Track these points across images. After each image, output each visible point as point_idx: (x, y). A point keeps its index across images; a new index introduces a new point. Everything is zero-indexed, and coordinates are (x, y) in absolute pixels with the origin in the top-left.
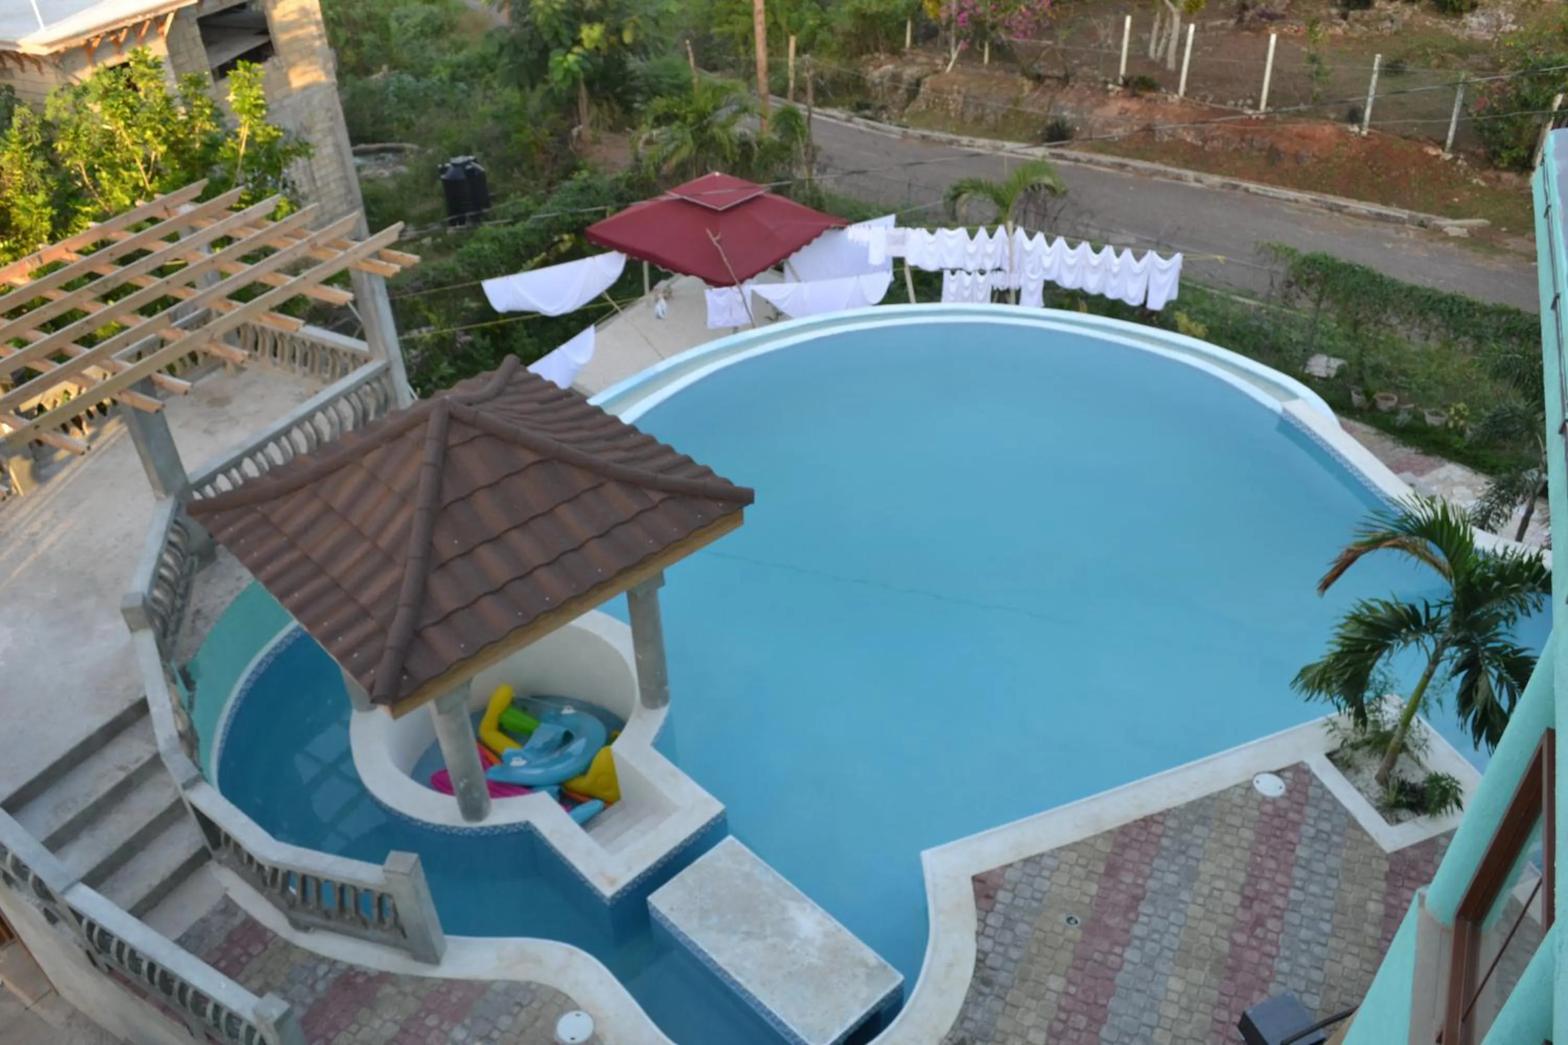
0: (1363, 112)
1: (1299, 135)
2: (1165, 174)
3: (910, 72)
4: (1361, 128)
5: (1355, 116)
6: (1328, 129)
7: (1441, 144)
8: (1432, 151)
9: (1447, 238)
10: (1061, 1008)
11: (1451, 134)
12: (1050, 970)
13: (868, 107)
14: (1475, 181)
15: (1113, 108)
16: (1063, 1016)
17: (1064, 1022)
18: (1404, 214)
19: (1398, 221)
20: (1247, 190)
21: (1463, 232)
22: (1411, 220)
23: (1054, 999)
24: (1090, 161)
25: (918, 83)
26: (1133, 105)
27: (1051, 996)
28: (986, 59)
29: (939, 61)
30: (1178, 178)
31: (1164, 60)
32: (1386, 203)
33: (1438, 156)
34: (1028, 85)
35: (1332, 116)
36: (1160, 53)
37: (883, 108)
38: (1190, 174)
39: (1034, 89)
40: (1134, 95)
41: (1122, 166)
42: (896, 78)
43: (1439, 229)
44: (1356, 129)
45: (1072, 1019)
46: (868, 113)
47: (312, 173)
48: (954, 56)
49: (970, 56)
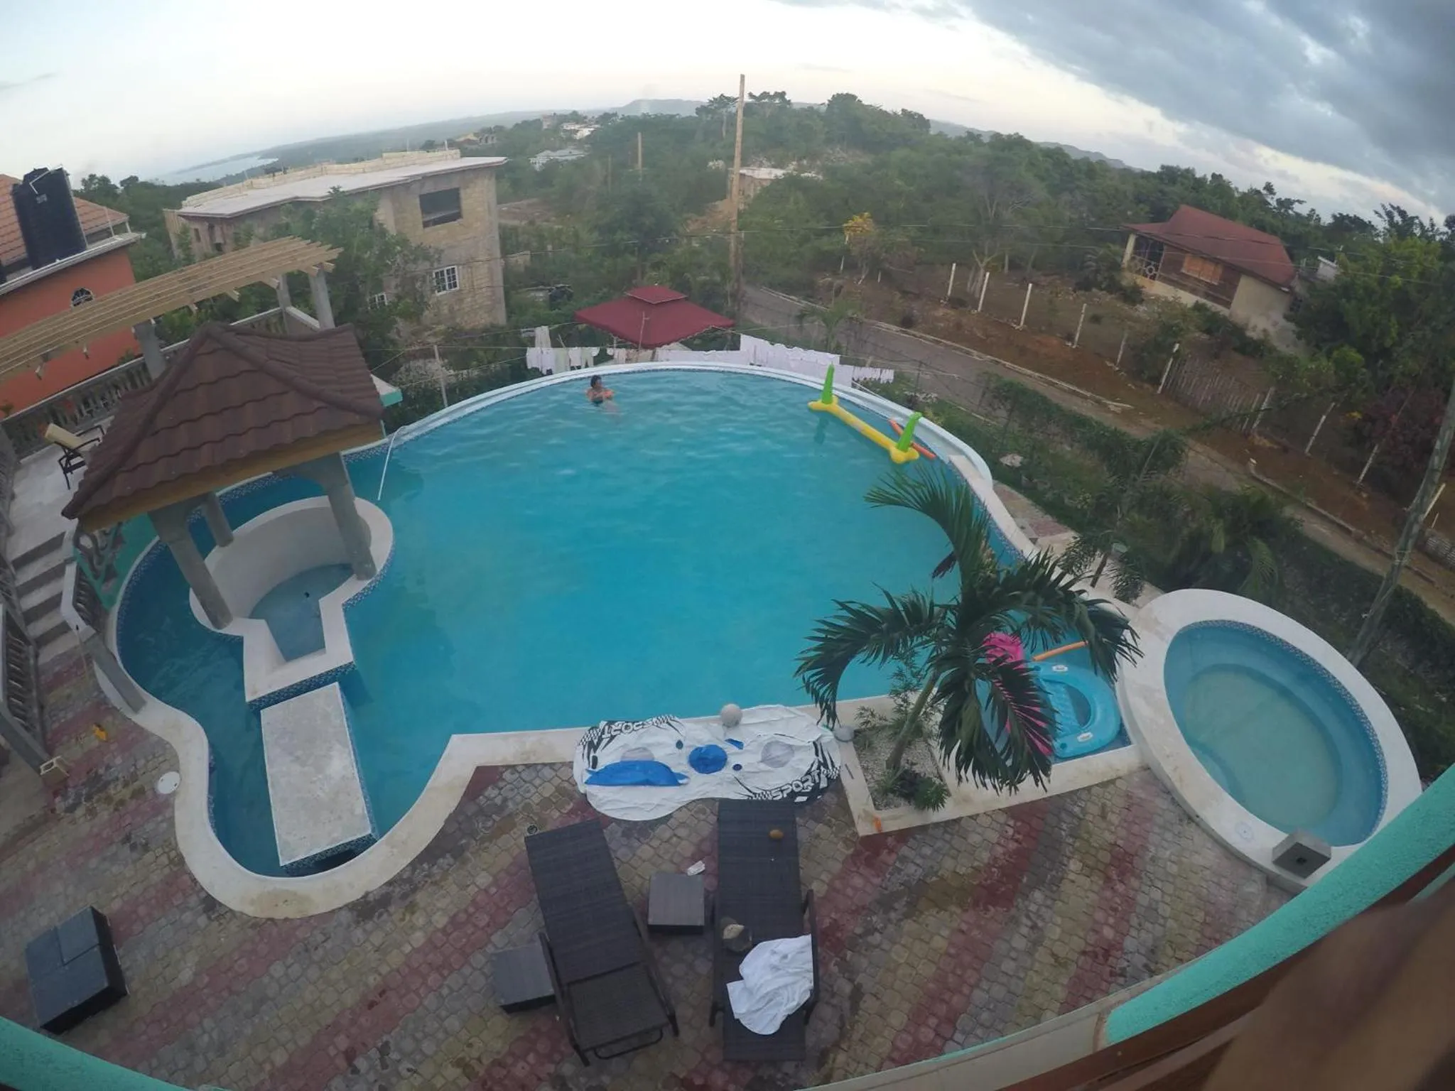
0: (1075, 335)
1: (1038, 341)
2: (961, 350)
3: (838, 282)
4: (1073, 344)
5: (1070, 338)
6: (1055, 342)
7: (1114, 361)
8: (1109, 364)
9: (1109, 411)
10: (474, 902)
11: (1120, 356)
12: (485, 867)
13: (812, 297)
14: (1129, 385)
15: (940, 312)
16: (471, 910)
17: (470, 915)
18: (1089, 394)
19: (1085, 398)
20: (1004, 365)
21: (1118, 410)
22: (1091, 398)
23: (472, 893)
24: (921, 337)
25: (842, 287)
26: (951, 312)
27: (472, 890)
28: (879, 280)
29: (855, 279)
30: (968, 353)
31: (974, 292)
32: (1079, 387)
33: (1111, 367)
34: (898, 295)
35: (1058, 335)
36: (972, 289)
37: (821, 299)
38: (975, 352)
39: (900, 298)
40: (953, 308)
41: (938, 342)
42: (831, 285)
43: (1105, 405)
44: (1070, 344)
45: (477, 915)
46: (812, 300)
47: (472, 282)
48: (863, 277)
49: (871, 277)
